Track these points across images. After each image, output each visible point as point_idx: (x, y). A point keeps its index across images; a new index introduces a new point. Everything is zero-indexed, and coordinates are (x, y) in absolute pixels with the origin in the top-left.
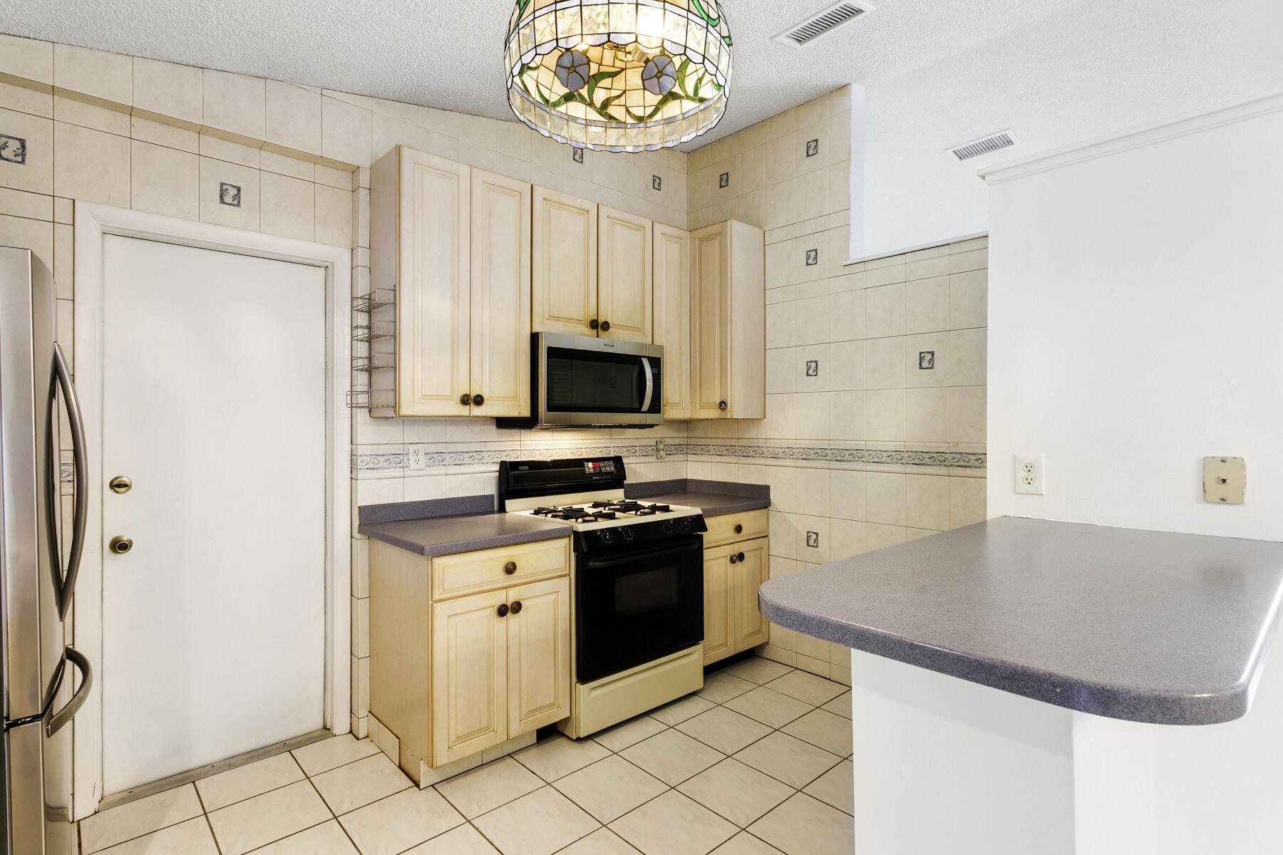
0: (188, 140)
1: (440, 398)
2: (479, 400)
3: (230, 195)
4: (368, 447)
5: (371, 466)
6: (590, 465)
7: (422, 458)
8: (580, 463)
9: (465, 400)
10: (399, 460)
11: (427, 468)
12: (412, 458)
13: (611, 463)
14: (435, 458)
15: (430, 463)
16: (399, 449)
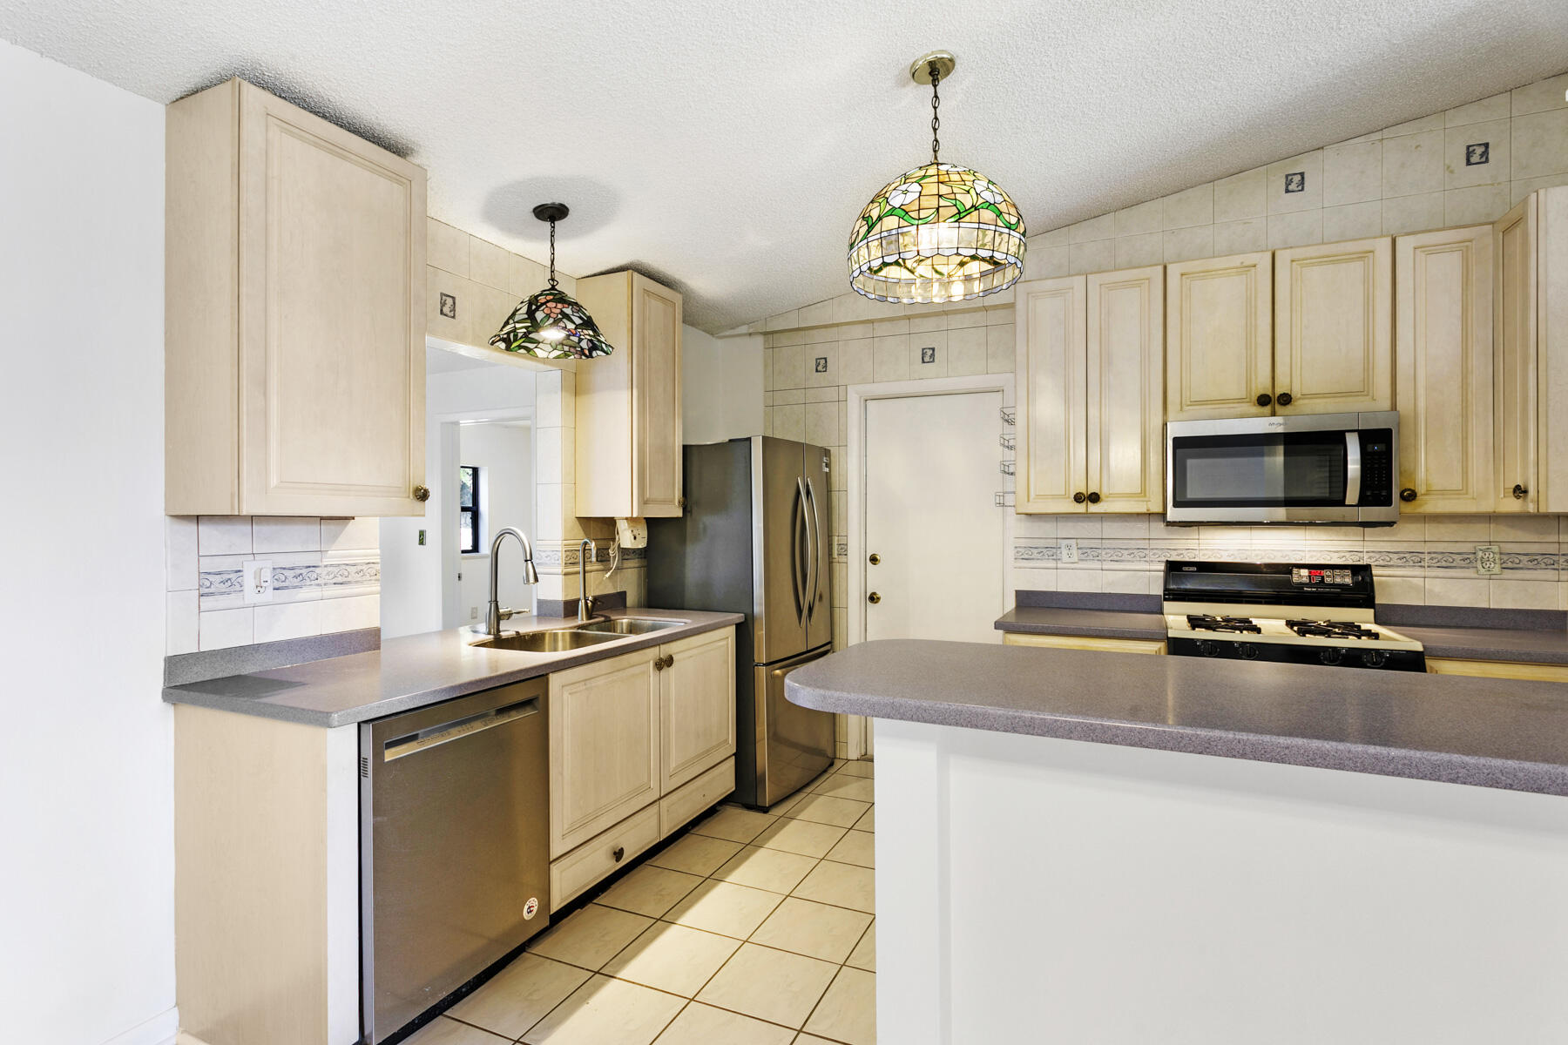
0: (903, 327)
1: (1055, 497)
2: (1094, 498)
3: (928, 356)
4: (1024, 540)
5: (1026, 556)
6: (1305, 572)
7: (1074, 551)
8: (1288, 568)
9: (1079, 498)
10: (1050, 553)
11: (1080, 562)
12: (1065, 552)
13: (1348, 572)
14: (1086, 553)
15: (1083, 557)
16: (1052, 543)
